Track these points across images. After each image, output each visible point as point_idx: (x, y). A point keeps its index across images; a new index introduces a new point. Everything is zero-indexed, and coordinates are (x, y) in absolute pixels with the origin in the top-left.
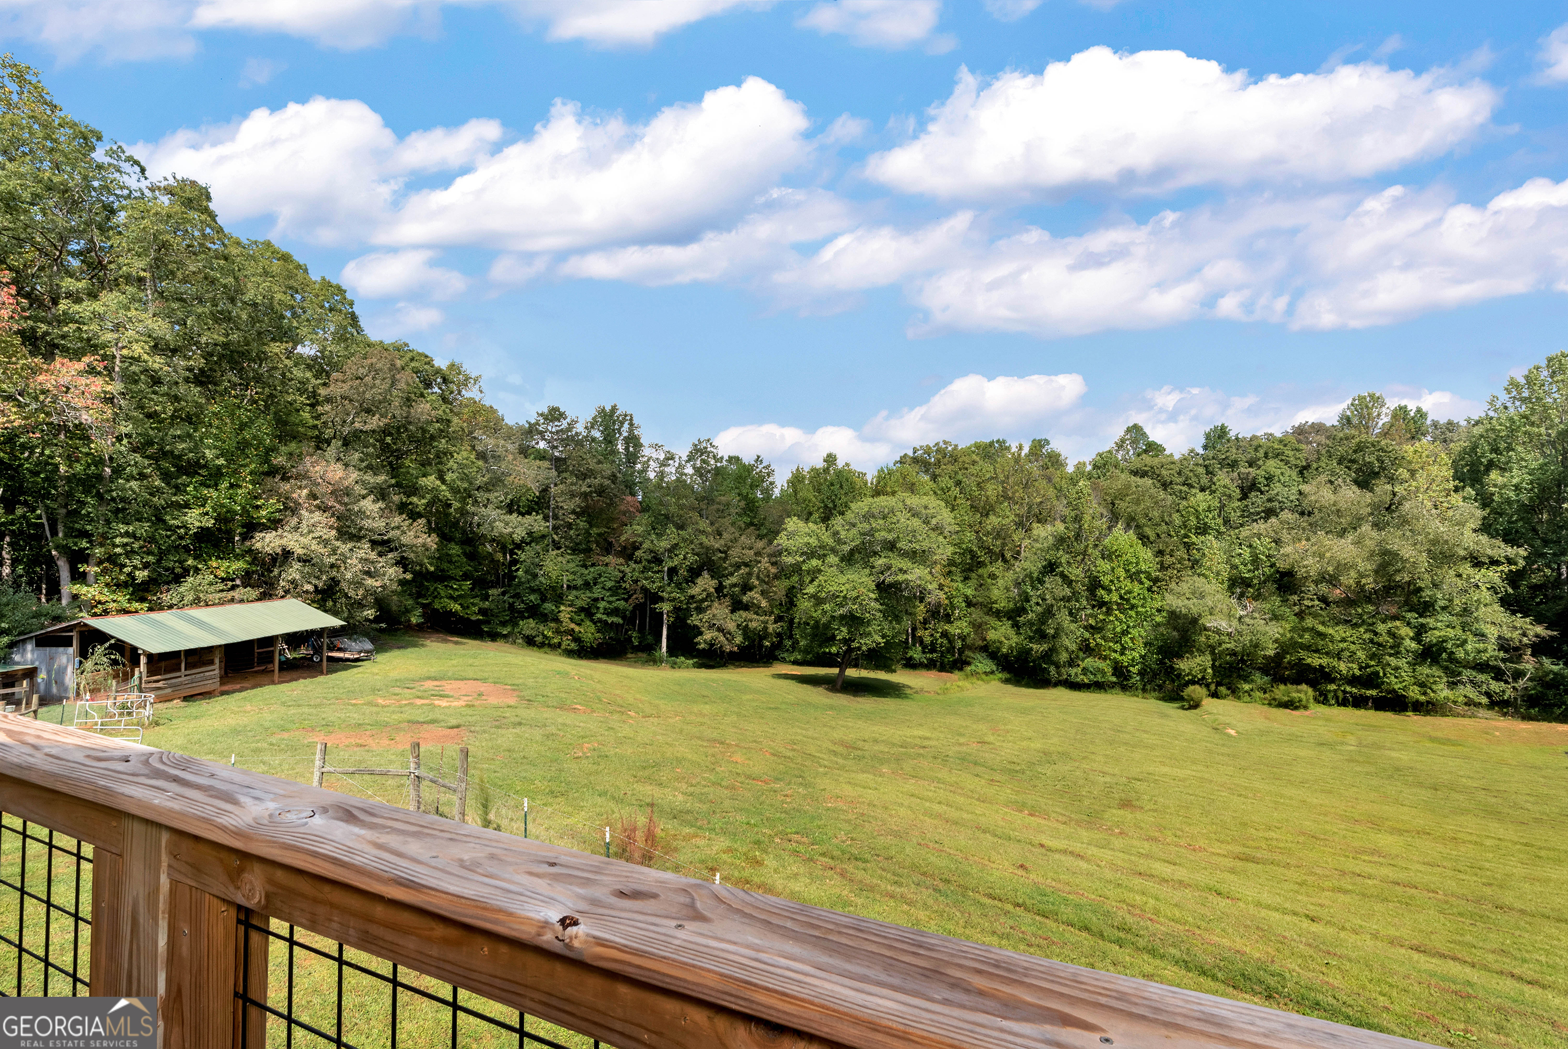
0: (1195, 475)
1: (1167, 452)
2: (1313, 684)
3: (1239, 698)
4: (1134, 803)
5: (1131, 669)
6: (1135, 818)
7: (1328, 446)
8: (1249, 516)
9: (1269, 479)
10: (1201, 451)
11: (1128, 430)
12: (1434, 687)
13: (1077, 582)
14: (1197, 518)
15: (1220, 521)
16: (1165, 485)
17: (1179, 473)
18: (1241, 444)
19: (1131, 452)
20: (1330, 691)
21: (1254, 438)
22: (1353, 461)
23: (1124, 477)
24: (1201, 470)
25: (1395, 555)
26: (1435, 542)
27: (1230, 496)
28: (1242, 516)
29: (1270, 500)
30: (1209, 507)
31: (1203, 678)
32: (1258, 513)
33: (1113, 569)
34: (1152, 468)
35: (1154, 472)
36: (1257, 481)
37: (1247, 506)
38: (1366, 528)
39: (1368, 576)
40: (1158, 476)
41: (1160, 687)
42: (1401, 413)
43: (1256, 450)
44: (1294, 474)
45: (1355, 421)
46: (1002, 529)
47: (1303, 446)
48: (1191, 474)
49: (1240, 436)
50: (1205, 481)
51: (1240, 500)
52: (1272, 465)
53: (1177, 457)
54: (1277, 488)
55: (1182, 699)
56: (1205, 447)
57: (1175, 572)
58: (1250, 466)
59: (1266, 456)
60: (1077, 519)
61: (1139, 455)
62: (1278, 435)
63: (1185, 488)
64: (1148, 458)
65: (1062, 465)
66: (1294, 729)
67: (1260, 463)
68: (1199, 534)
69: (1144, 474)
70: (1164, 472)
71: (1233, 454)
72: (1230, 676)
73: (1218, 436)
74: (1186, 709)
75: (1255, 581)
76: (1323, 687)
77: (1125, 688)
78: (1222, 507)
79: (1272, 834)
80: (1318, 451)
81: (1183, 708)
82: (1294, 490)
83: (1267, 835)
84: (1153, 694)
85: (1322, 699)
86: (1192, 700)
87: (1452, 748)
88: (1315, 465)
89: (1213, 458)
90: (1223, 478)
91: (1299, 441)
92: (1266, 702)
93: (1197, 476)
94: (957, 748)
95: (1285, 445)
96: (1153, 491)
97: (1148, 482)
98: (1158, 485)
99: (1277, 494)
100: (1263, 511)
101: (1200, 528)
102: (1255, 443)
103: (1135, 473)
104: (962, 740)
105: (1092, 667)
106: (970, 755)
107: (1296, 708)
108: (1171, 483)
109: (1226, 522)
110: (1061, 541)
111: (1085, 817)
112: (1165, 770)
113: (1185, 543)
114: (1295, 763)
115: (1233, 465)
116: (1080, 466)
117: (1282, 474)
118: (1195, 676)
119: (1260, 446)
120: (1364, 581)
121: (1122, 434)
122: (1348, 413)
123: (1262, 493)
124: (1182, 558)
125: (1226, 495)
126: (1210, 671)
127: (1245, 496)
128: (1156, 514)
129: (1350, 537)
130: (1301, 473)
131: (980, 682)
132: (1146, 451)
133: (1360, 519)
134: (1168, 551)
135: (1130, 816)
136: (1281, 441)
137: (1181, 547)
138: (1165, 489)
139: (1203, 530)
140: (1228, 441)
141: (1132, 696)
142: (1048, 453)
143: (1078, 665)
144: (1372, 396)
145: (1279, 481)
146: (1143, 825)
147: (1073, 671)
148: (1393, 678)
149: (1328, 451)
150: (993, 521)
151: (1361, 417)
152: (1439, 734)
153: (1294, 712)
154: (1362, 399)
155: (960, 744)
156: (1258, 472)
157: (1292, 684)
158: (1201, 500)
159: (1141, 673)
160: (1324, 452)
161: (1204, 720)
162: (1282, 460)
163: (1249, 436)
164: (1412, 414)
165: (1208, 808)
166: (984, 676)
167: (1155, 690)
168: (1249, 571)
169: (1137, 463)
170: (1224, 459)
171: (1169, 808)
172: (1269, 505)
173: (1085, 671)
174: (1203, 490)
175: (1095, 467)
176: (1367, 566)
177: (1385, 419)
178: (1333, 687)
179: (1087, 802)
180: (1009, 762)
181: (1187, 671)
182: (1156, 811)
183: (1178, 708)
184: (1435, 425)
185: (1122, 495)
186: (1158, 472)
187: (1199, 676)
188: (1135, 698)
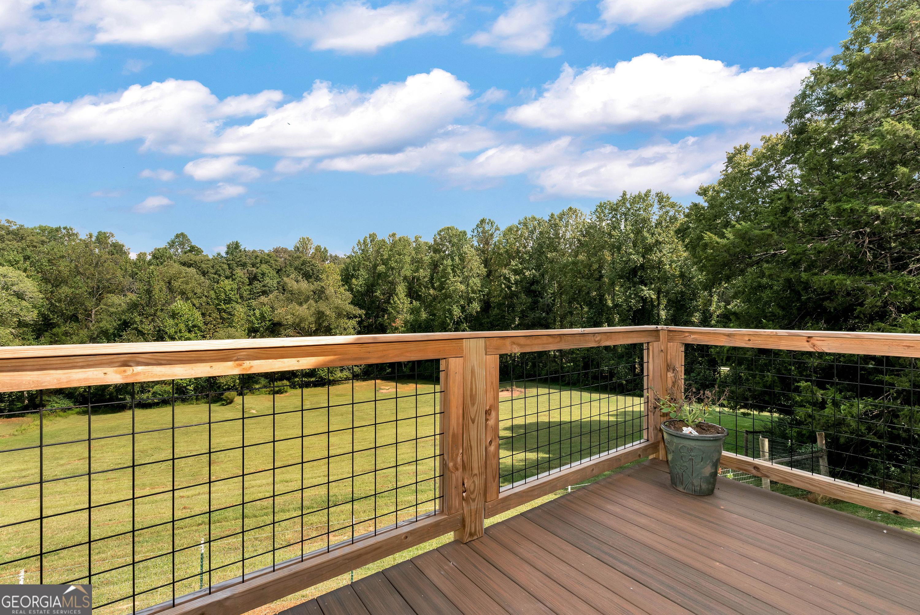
0: (222, 269)
1: (204, 253)
2: (288, 379)
3: (253, 393)
4: (217, 461)
5: (188, 387)
6: (221, 468)
7: (290, 260)
8: (254, 295)
9: (263, 274)
10: (224, 255)
11: (177, 236)
12: (336, 373)
13: (148, 334)
14: (225, 294)
15: (238, 296)
16: (204, 274)
17: (213, 267)
18: (248, 254)
19: (180, 251)
20: (296, 382)
21: (254, 251)
22: (301, 269)
23: (176, 265)
24: (226, 266)
25: (323, 313)
26: (337, 308)
27: (243, 283)
28: (250, 294)
29: (264, 286)
30: (232, 288)
31: (234, 385)
32: (258, 293)
33: (177, 325)
34: (195, 262)
35: (197, 265)
36: (257, 275)
37: (252, 288)
38: (311, 301)
39: (312, 324)
40: (200, 267)
41: (207, 396)
42: (318, 249)
43: (256, 258)
44: (275, 273)
45: (301, 249)
46: (75, 298)
47: (278, 259)
48: (220, 268)
49: (247, 249)
50: (228, 273)
51: (248, 285)
52: (264, 267)
53: (211, 257)
54: (267, 280)
55: (222, 400)
56: (227, 253)
57: (212, 326)
58: (253, 267)
59: (261, 262)
60: (149, 292)
61: (185, 253)
62: (266, 252)
63: (216, 276)
64: (192, 256)
65: (125, 253)
66: (283, 403)
67: (258, 265)
68: (226, 303)
69: (190, 266)
70: (203, 266)
71: (244, 259)
72: (249, 382)
73: (234, 248)
74: (225, 405)
75: (262, 329)
76: (292, 380)
77: (184, 401)
78: (239, 289)
79: (291, 452)
80: (285, 263)
81: (223, 405)
82: (275, 281)
83: (289, 453)
84: (203, 401)
85: (293, 386)
86: (229, 399)
87: (344, 397)
88: (284, 269)
89: (232, 260)
90: (239, 272)
91: (277, 256)
92: (267, 393)
93: (224, 270)
94: (60, 469)
95: (270, 258)
96: (197, 276)
97: (192, 270)
98: (200, 273)
99: (268, 283)
100: (260, 292)
101: (226, 300)
102: (255, 254)
103: (184, 264)
104: (62, 462)
105: (160, 391)
106: (78, 469)
107: (282, 393)
108: (208, 272)
109: (241, 297)
110: (133, 306)
111: (191, 478)
112: (226, 439)
113: (218, 309)
114: (287, 419)
115: (244, 265)
116: (141, 256)
117: (269, 272)
118: (230, 385)
119: (258, 256)
120: (311, 326)
121: (173, 237)
122: (298, 245)
123: (260, 282)
124: (216, 318)
125: (241, 282)
126: (238, 381)
127: (250, 284)
128: (199, 291)
129: (305, 306)
130: (277, 272)
131: (58, 418)
132: (190, 251)
133: (309, 297)
134: (208, 313)
135: (218, 468)
136: (268, 255)
137: (216, 311)
138: (204, 276)
139: (228, 301)
140: (240, 251)
141: (189, 404)
142: (113, 243)
143: (149, 391)
144: (308, 238)
145: (268, 276)
146: (227, 470)
147: (144, 396)
148: (321, 371)
149: (290, 263)
150: (65, 290)
151: (303, 248)
152: (339, 393)
153: (281, 395)
154: (303, 239)
155: (62, 465)
156: (257, 270)
157: (280, 381)
158: (227, 284)
159: (195, 390)
160: (288, 263)
161: (237, 409)
162: (269, 265)
163: (252, 250)
164: (323, 250)
165: (257, 450)
166: (61, 413)
167: (204, 398)
168: (258, 324)
169: (185, 258)
170: (238, 261)
171: (238, 457)
172: (264, 289)
173: (154, 394)
174: (227, 278)
175: (155, 257)
176: (312, 319)
177: (312, 251)
178: (297, 379)
179: (187, 470)
180: (116, 464)
181: (225, 383)
182: (231, 460)
183: (220, 405)
184: (331, 256)
185: (175, 277)
186: (199, 265)
187: (232, 385)
188: (192, 406)
